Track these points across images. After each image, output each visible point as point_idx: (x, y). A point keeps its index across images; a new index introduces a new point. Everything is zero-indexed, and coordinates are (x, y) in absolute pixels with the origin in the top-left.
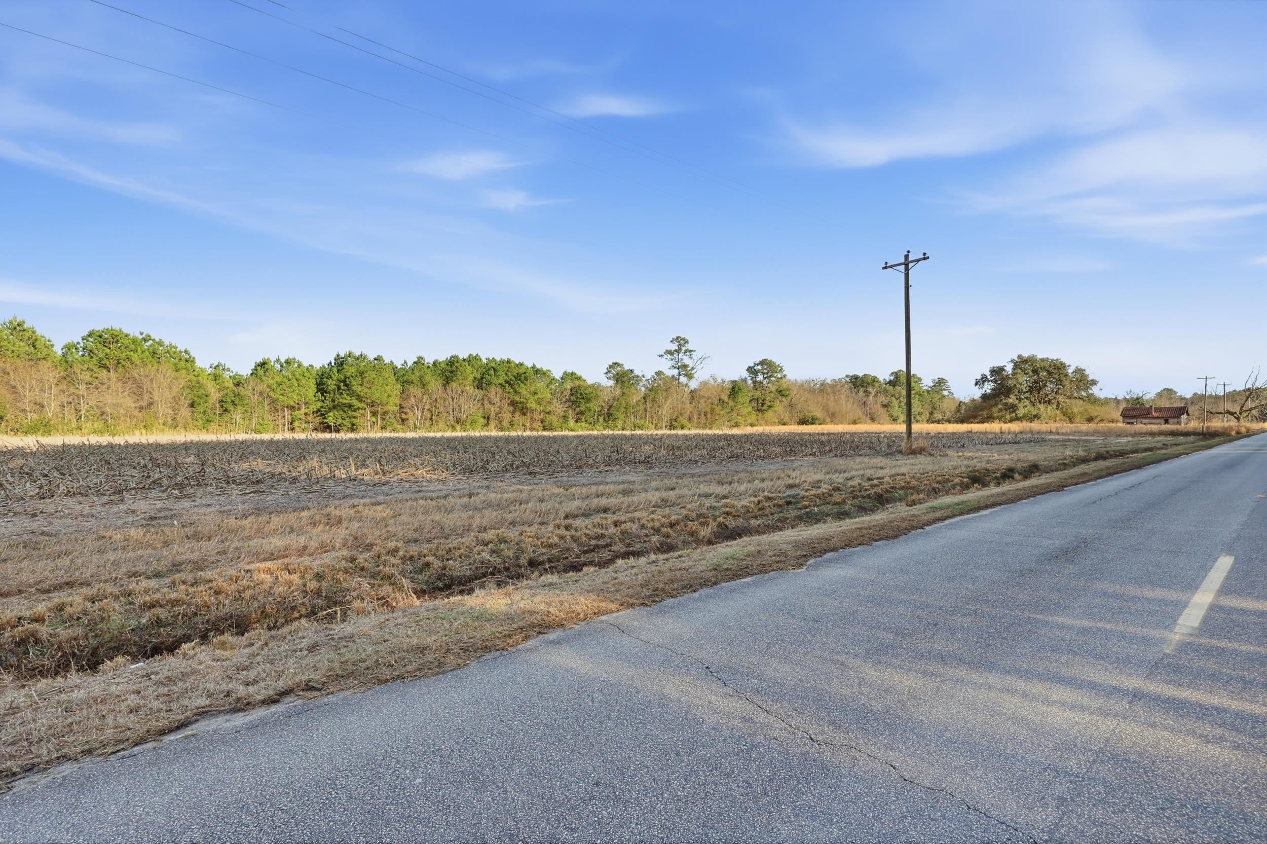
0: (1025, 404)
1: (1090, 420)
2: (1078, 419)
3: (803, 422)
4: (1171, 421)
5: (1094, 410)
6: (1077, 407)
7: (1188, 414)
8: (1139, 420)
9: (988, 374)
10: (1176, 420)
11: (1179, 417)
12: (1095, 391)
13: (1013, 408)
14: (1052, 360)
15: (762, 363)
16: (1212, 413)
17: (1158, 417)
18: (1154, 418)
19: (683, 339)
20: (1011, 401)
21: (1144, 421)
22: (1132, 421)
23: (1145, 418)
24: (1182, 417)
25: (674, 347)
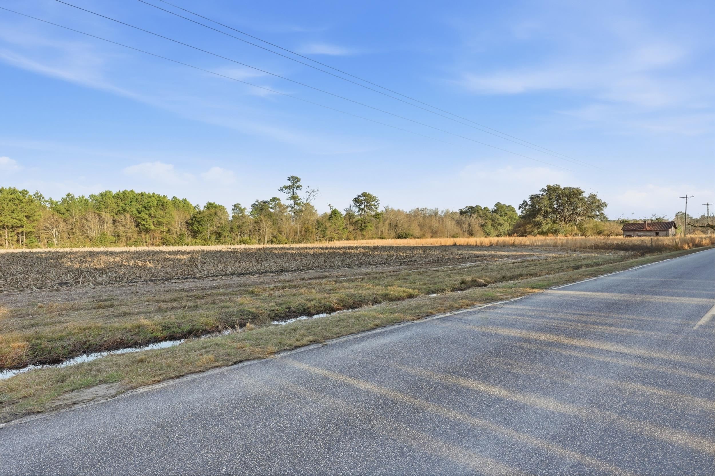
0: (548, 221)
1: (600, 233)
2: (589, 233)
3: (399, 237)
4: (661, 233)
5: (603, 226)
6: (589, 224)
7: (676, 228)
8: (636, 233)
9: (528, 200)
10: (664, 233)
11: (667, 230)
12: (606, 211)
13: (539, 225)
14: (573, 188)
15: (364, 194)
16: (695, 227)
17: (650, 231)
18: (647, 231)
19: (297, 178)
20: (538, 219)
21: (640, 234)
22: (631, 233)
23: (641, 231)
24: (670, 230)
25: (289, 183)
